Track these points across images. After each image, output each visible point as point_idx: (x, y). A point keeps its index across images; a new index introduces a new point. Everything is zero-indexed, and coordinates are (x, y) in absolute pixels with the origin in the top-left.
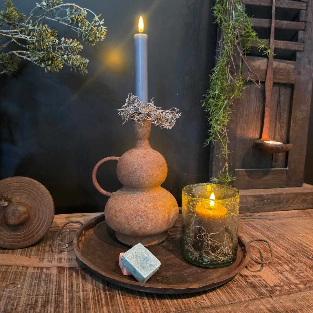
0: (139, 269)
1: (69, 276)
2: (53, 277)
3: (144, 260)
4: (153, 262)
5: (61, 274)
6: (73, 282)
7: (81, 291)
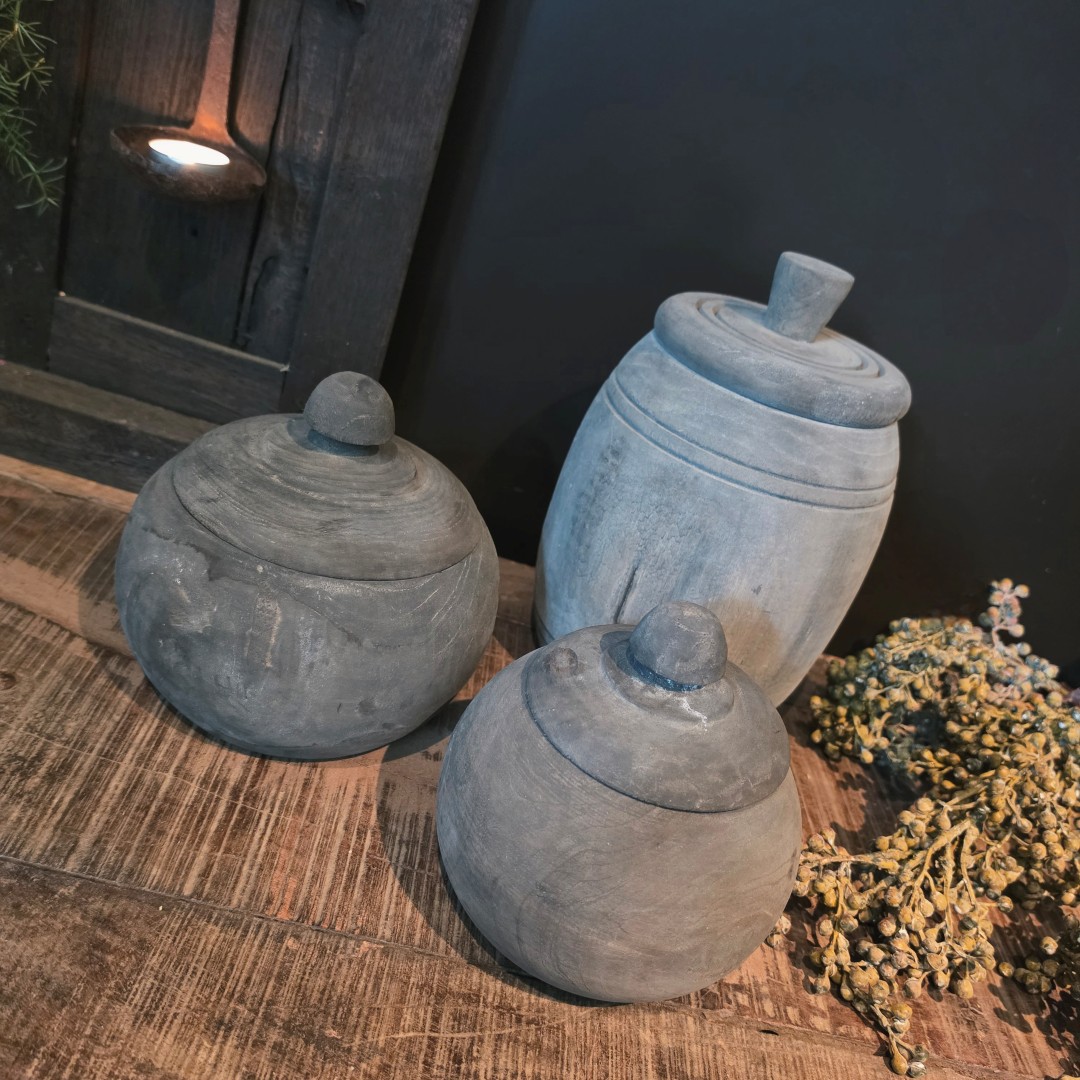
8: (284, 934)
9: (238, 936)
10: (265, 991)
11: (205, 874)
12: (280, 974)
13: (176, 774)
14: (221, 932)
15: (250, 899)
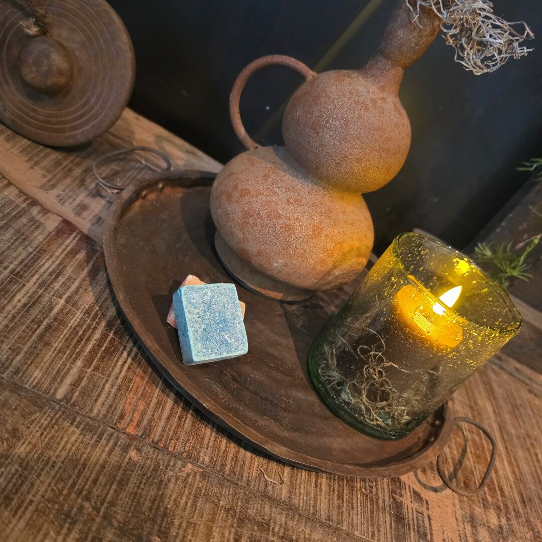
0: (194, 336)
1: (69, 253)
2: (40, 234)
3: (218, 324)
4: (233, 340)
5: (58, 237)
6: (68, 268)
7: (65, 297)
8: (129, 445)
9: (93, 441)
11: (75, 384)
12: (121, 479)
13: (67, 301)
15: (108, 412)
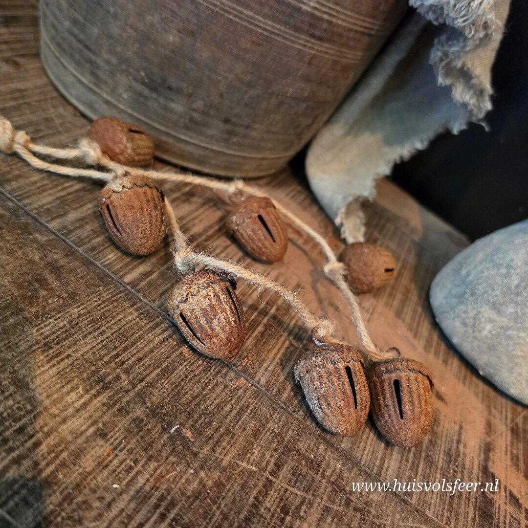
10: (148, 375)
14: (137, 317)
